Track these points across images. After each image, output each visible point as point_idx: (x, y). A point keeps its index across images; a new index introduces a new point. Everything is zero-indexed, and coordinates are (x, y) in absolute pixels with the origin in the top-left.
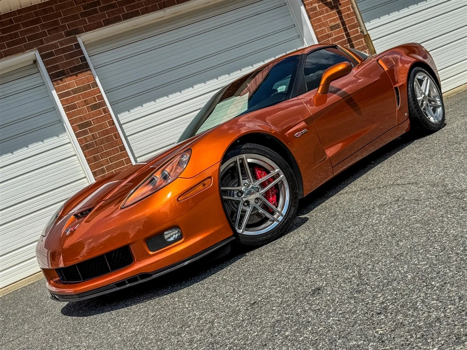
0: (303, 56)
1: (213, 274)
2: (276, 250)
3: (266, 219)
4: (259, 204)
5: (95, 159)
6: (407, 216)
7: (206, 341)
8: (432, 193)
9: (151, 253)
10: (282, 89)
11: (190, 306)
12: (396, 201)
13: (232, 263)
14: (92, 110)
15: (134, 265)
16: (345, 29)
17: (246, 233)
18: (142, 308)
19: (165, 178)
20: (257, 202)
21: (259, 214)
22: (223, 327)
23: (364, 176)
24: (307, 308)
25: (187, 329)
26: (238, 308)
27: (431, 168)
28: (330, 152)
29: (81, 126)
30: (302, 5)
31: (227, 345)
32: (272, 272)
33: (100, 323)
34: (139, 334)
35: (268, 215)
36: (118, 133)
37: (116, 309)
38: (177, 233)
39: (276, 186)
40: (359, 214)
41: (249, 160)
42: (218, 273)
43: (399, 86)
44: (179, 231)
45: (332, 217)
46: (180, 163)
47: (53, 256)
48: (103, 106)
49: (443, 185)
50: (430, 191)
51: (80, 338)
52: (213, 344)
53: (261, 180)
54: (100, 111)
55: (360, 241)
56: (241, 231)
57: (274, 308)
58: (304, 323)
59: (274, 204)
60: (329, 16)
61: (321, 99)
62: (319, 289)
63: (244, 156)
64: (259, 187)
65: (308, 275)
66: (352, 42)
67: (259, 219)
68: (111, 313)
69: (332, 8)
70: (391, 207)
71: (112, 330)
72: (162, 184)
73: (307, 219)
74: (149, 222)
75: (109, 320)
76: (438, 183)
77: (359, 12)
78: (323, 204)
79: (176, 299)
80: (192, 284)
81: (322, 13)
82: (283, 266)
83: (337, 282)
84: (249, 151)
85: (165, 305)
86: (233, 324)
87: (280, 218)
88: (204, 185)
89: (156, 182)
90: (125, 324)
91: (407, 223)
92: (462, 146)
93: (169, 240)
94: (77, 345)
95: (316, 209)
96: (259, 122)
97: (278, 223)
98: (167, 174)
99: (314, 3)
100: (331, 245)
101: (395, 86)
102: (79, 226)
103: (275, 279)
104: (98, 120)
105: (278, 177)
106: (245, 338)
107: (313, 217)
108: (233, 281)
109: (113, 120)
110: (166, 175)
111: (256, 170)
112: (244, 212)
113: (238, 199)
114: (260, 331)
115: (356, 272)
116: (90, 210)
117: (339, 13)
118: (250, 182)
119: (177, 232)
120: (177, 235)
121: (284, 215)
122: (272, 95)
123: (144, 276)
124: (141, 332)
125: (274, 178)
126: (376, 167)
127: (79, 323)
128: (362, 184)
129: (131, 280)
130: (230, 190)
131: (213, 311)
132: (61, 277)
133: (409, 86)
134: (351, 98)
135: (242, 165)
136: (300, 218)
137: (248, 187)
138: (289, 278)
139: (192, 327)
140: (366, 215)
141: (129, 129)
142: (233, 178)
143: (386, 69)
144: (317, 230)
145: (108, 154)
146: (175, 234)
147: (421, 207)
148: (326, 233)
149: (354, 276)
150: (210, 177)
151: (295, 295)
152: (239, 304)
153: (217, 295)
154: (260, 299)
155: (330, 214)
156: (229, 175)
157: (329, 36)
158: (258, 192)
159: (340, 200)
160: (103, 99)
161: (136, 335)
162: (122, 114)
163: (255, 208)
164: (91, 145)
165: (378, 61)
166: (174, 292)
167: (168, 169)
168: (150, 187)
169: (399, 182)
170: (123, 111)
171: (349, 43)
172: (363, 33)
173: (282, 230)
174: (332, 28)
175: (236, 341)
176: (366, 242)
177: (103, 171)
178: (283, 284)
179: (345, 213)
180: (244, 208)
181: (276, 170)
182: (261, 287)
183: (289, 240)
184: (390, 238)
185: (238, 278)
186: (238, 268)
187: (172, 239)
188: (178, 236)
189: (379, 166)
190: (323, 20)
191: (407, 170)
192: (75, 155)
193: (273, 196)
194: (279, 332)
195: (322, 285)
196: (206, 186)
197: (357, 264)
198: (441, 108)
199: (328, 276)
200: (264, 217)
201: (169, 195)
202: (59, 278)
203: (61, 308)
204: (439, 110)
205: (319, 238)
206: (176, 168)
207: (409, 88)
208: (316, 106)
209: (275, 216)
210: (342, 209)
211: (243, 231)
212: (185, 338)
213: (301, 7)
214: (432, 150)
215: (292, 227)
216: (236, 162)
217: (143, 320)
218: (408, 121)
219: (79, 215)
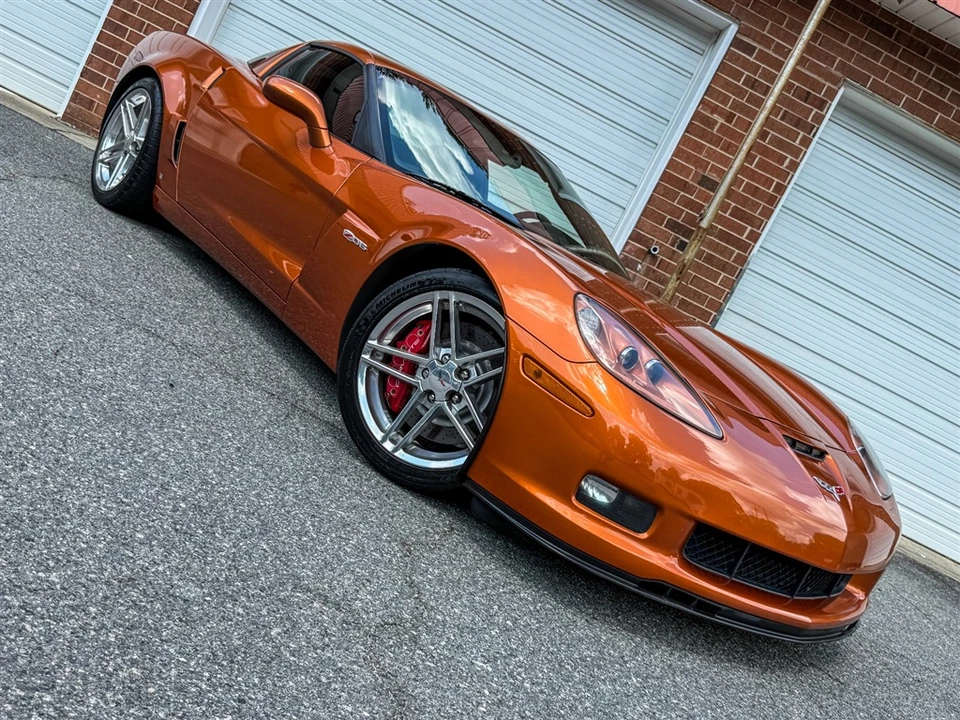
60: (722, 159)
81: (715, 141)
99: (720, 114)
157: (685, 186)
174: (705, 181)
190: (704, 154)
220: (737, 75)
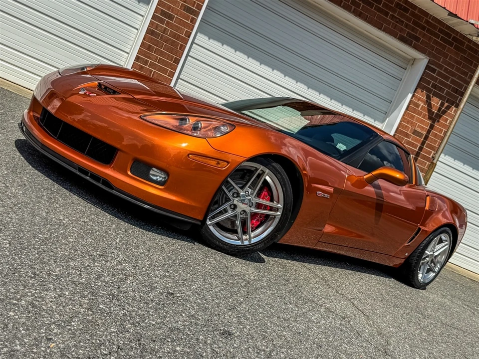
0: (380, 139)
1: (158, 234)
2: (221, 264)
3: (235, 232)
4: (242, 216)
5: (149, 48)
6: (341, 339)
7: (111, 288)
8: (374, 339)
9: (129, 173)
10: (341, 147)
11: (121, 244)
12: (342, 317)
13: (180, 239)
14: (184, 10)
15: (106, 168)
16: (423, 143)
17: (211, 228)
18: (82, 205)
19: (195, 128)
20: (242, 213)
21: (233, 223)
22: (132, 290)
23: (333, 268)
24: (209, 342)
25: (104, 262)
26: (155, 285)
27: (388, 316)
28: (328, 229)
29: (164, 13)
30: (411, 93)
31: (124, 309)
32: (204, 280)
33: (39, 184)
34: (63, 227)
35: (239, 230)
36: (185, 47)
37: (60, 185)
38: (162, 178)
39: (267, 216)
40: (306, 299)
41: (268, 178)
42: (163, 237)
43: (423, 230)
44: (165, 178)
45: (284, 279)
46: (216, 129)
47: (51, 96)
48: (194, 15)
49: (387, 341)
50: (373, 335)
51: (14, 181)
52: (115, 297)
53: (261, 201)
54: (189, 17)
55: (291, 324)
56: (210, 223)
57: (184, 315)
58: (198, 353)
59: (252, 228)
60: (422, 122)
61: (361, 184)
62: (230, 335)
63: (267, 171)
64: (254, 204)
65: (230, 313)
66: (418, 156)
67: (230, 227)
68: (54, 185)
69: (430, 118)
70: (334, 319)
71: (44, 200)
72: (187, 130)
73: (262, 261)
74: (151, 149)
75: (47, 189)
76: (385, 335)
77: (447, 141)
78: (285, 261)
79: (114, 226)
80: (135, 226)
81: (420, 114)
82: (217, 284)
83: (248, 342)
84: (275, 172)
85: (101, 222)
86: (142, 295)
87: (246, 243)
88: (218, 163)
89: (185, 124)
90: (58, 206)
91: (337, 346)
92: (424, 321)
93: (152, 176)
94: (8, 185)
95: (277, 259)
96: (301, 154)
97: (241, 244)
98: (200, 127)
99: (421, 101)
100: (266, 304)
101: (420, 227)
102: (94, 97)
103: (202, 290)
104: (180, 22)
105: (275, 211)
106: (143, 318)
107: (270, 264)
108: (169, 257)
109: (191, 33)
110: (198, 127)
111: (265, 190)
112: (226, 211)
113: (231, 198)
114: (158, 324)
115: (268, 349)
116: (114, 92)
117: (432, 127)
118: (252, 194)
119: (163, 176)
120: (161, 179)
121: (252, 242)
122: (329, 143)
123: (106, 183)
124: (66, 227)
125: (271, 209)
126: (347, 271)
127: (22, 166)
128: (327, 275)
129: (93, 176)
130: (231, 184)
131: (134, 267)
132: (42, 117)
133: (430, 237)
134: (382, 205)
135: (259, 176)
136: (259, 255)
137: (246, 196)
138: (213, 300)
139: (108, 264)
140: (311, 306)
141: (196, 51)
142: (242, 178)
143: (427, 208)
144: (265, 279)
145: (162, 55)
146: (160, 177)
147: (358, 343)
148: (270, 290)
149: (264, 351)
150: (228, 162)
151: (208, 320)
152: (159, 283)
153: (147, 256)
154: (178, 295)
155: (284, 275)
156: (242, 173)
157: (407, 135)
158: (250, 207)
159: (300, 271)
160: (200, 10)
161: (60, 225)
162: (202, 36)
163: (236, 216)
164: (157, 35)
165: (428, 196)
166: (116, 217)
167: (203, 124)
168: (176, 123)
169: (356, 302)
170: (205, 35)
171: (416, 156)
172: (433, 159)
173: (238, 252)
174: (415, 132)
175: (134, 313)
176: (294, 329)
177: (146, 63)
178: (206, 300)
179: (296, 286)
180: (228, 208)
181: (279, 205)
182: (187, 284)
183: (238, 266)
184: (315, 345)
185: (174, 258)
186: (181, 249)
187: (155, 178)
188: (161, 181)
189: (350, 272)
190: (415, 120)
191: (369, 299)
192: (137, 29)
193: (258, 220)
194: (173, 341)
195: (234, 333)
196: (219, 166)
197: (274, 343)
198: (434, 274)
199: (245, 330)
200: (236, 229)
201: (184, 144)
202: (39, 116)
203: (18, 138)
204: (432, 275)
205: (262, 288)
206: (210, 130)
207: (428, 238)
208: (352, 185)
209: (244, 237)
210: (296, 280)
211: (210, 225)
212: (96, 269)
213: (410, 94)
214: (400, 301)
215: (247, 256)
216: (257, 169)
217: (74, 217)
218: (402, 261)
219: (103, 87)
220: (429, 83)
